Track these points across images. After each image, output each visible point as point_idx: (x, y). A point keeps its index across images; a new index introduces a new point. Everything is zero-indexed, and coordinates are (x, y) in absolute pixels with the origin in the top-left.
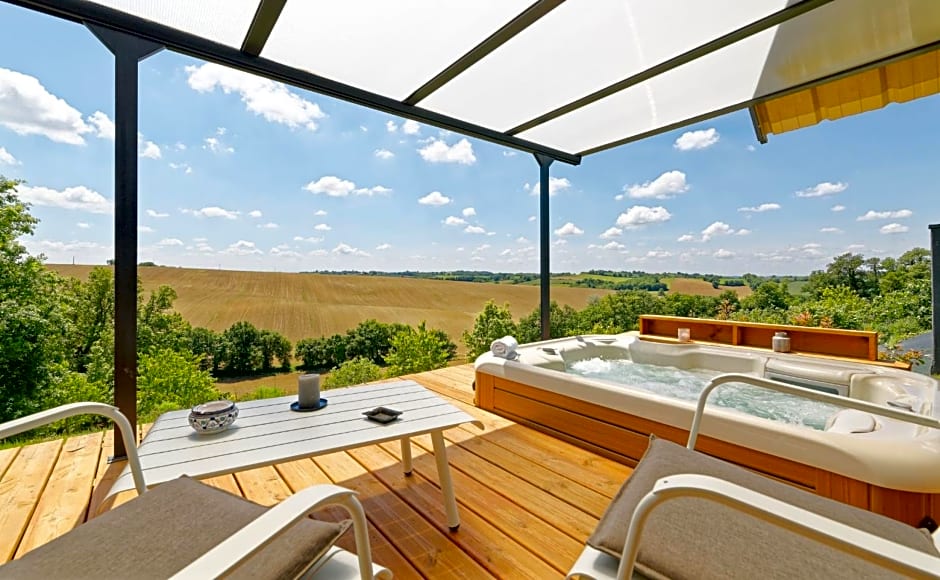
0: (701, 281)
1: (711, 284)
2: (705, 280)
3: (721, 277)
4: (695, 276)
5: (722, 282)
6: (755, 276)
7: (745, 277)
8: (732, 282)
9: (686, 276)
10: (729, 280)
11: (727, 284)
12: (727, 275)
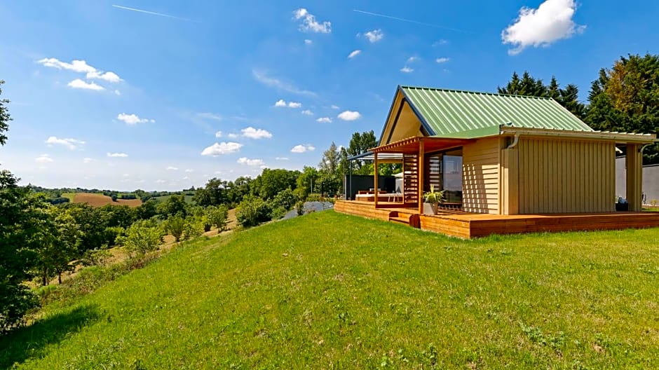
0: (102, 196)
1: (110, 198)
2: (105, 194)
3: (118, 192)
4: (95, 191)
5: (119, 196)
6: (143, 192)
7: (137, 192)
8: (127, 196)
9: (86, 191)
10: (125, 194)
11: (123, 198)
12: (121, 191)
